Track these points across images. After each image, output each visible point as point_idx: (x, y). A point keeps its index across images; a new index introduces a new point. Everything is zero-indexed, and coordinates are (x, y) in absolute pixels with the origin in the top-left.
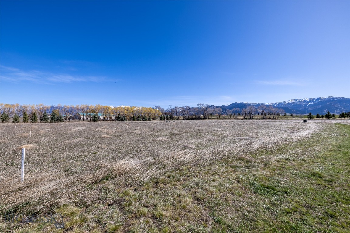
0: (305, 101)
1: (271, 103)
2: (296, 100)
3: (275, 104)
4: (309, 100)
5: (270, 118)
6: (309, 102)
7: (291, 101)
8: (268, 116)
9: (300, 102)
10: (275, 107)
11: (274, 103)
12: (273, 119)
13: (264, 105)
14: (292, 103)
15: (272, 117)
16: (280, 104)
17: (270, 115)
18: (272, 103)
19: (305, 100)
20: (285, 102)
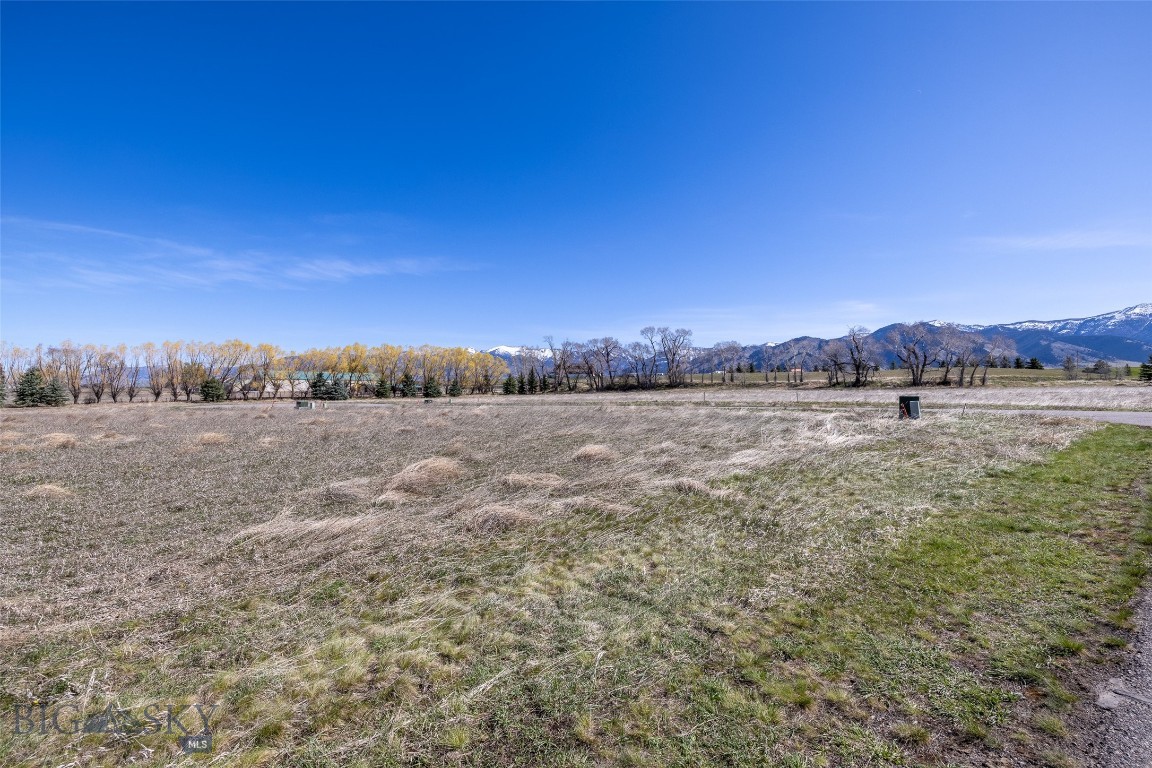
1: (1048, 322)
3: (1066, 323)
5: (945, 383)
8: (935, 374)
10: (1065, 339)
11: (1059, 321)
12: (960, 384)
13: (1015, 329)
14: (1142, 319)
15: (954, 375)
16: (1086, 323)
17: (944, 369)
18: (1054, 322)
20: (1112, 318)
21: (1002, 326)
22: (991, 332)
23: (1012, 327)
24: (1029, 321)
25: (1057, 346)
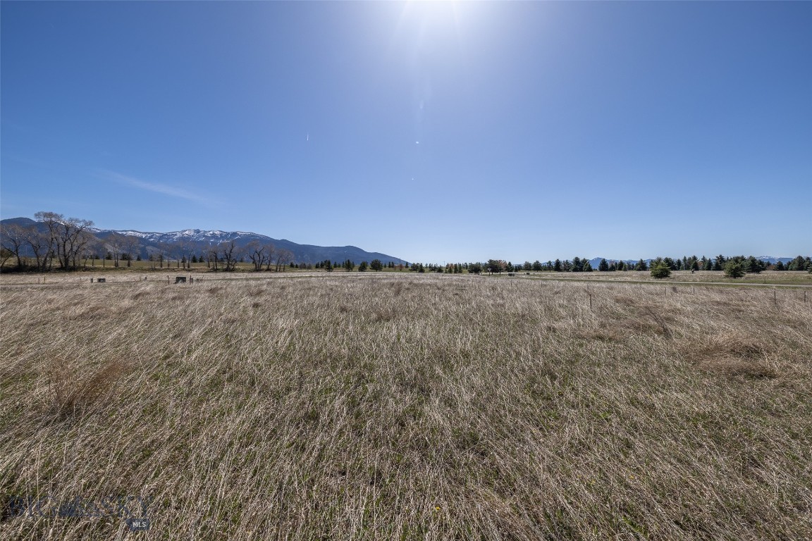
0: (214, 236)
1: (143, 233)
2: (198, 231)
3: (152, 235)
4: (221, 235)
6: (220, 239)
7: (187, 232)
9: (204, 236)
10: (153, 244)
11: (149, 233)
13: (123, 235)
14: (189, 238)
16: (163, 236)
18: (146, 233)
19: (213, 234)
20: (176, 235)
21: (114, 231)
22: (107, 235)
23: (120, 233)
24: (131, 231)
25: (149, 248)
